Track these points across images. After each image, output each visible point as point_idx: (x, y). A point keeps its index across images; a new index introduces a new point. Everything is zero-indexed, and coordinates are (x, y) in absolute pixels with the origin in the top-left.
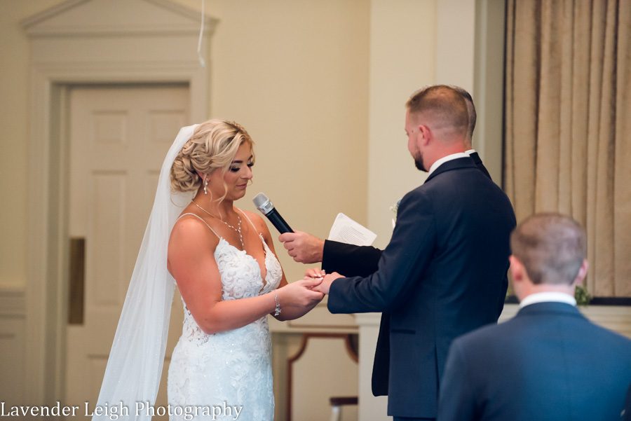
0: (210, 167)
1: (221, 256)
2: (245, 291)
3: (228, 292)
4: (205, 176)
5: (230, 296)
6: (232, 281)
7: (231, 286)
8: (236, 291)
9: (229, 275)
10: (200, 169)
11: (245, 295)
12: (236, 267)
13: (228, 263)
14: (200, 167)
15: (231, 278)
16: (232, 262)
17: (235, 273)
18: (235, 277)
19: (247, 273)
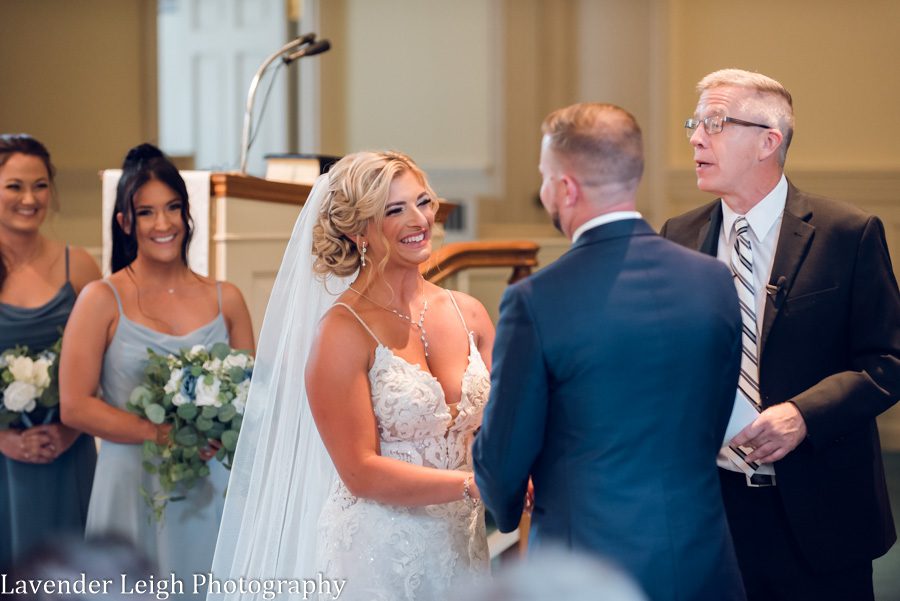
0: (360, 221)
1: (378, 375)
2: (416, 429)
3: (389, 430)
4: (358, 237)
5: (391, 435)
6: (392, 413)
7: (392, 421)
8: (400, 429)
9: (387, 404)
10: (346, 228)
11: (417, 435)
12: (400, 391)
13: (387, 386)
14: (346, 225)
15: (390, 409)
16: (393, 384)
17: (396, 401)
18: (395, 407)
19: (417, 401)
